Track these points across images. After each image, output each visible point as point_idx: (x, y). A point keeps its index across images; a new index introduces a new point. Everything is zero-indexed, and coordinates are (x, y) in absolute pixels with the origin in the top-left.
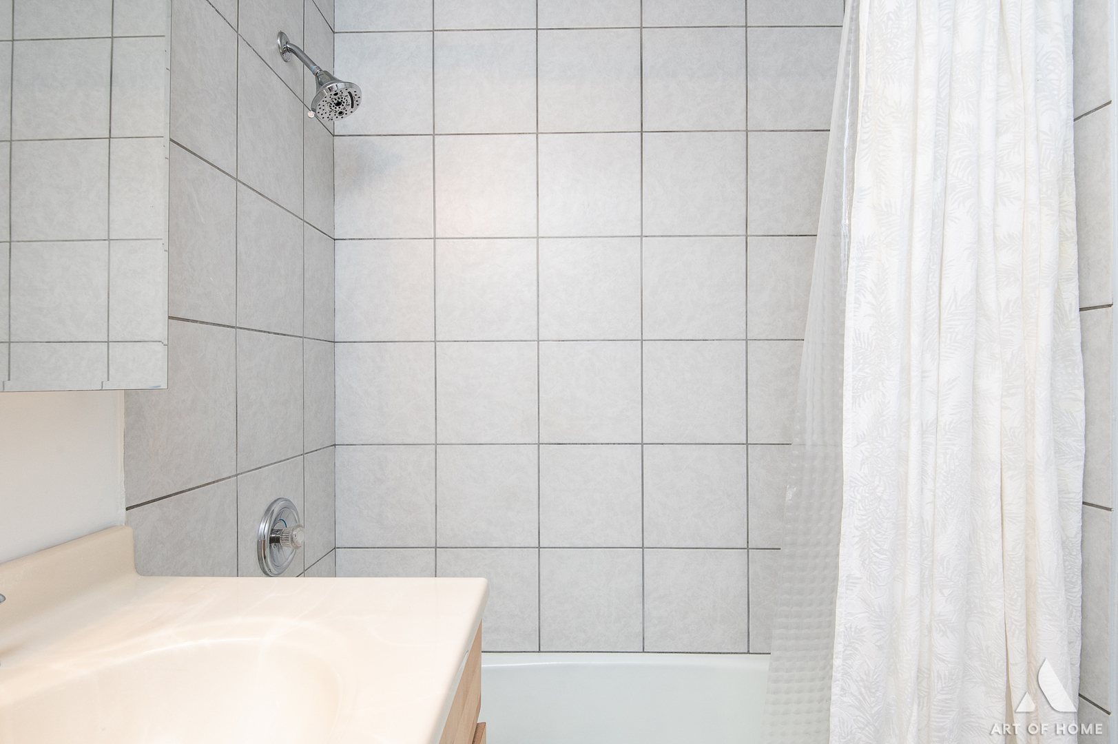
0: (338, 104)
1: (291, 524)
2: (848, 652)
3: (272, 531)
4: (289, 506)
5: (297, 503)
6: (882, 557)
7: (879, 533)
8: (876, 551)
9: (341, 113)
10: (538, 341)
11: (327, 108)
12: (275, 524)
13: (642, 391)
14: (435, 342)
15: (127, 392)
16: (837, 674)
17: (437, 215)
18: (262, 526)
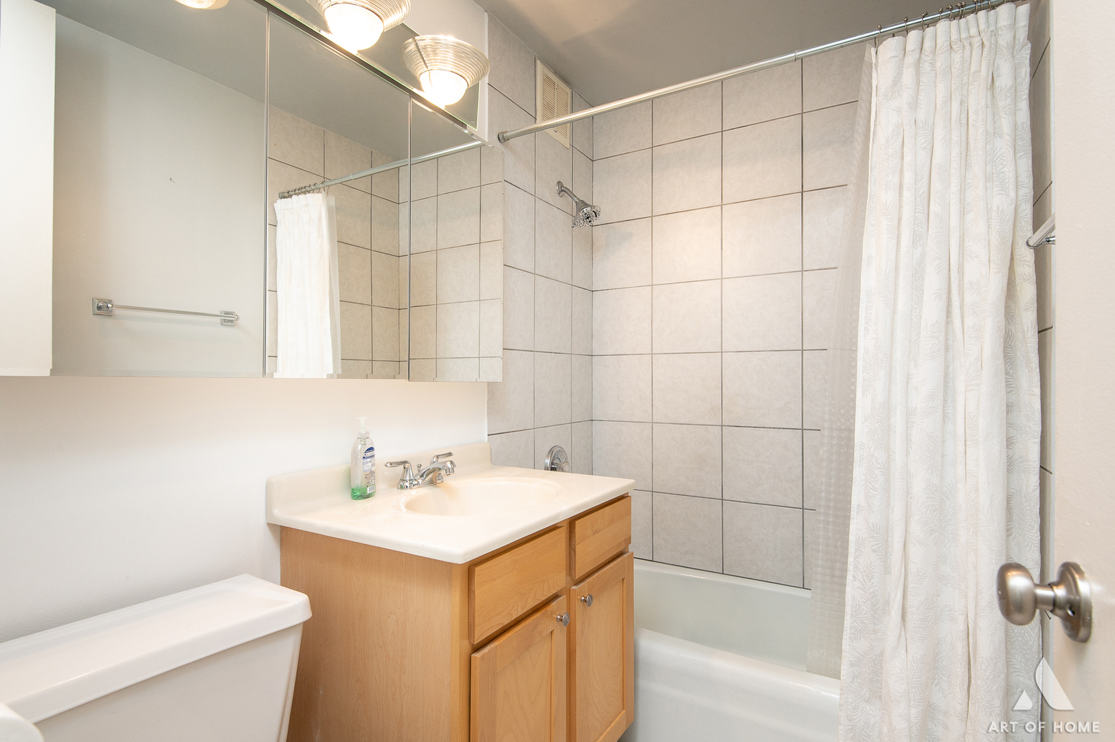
0: (588, 218)
1: (563, 460)
2: (857, 553)
3: (552, 464)
4: (561, 451)
5: (568, 451)
6: (874, 492)
7: (872, 477)
8: (870, 488)
9: (590, 221)
10: (722, 352)
11: (582, 222)
12: (553, 460)
13: (802, 389)
14: (652, 354)
15: (489, 384)
16: (850, 567)
17: (654, 270)
18: (547, 461)
